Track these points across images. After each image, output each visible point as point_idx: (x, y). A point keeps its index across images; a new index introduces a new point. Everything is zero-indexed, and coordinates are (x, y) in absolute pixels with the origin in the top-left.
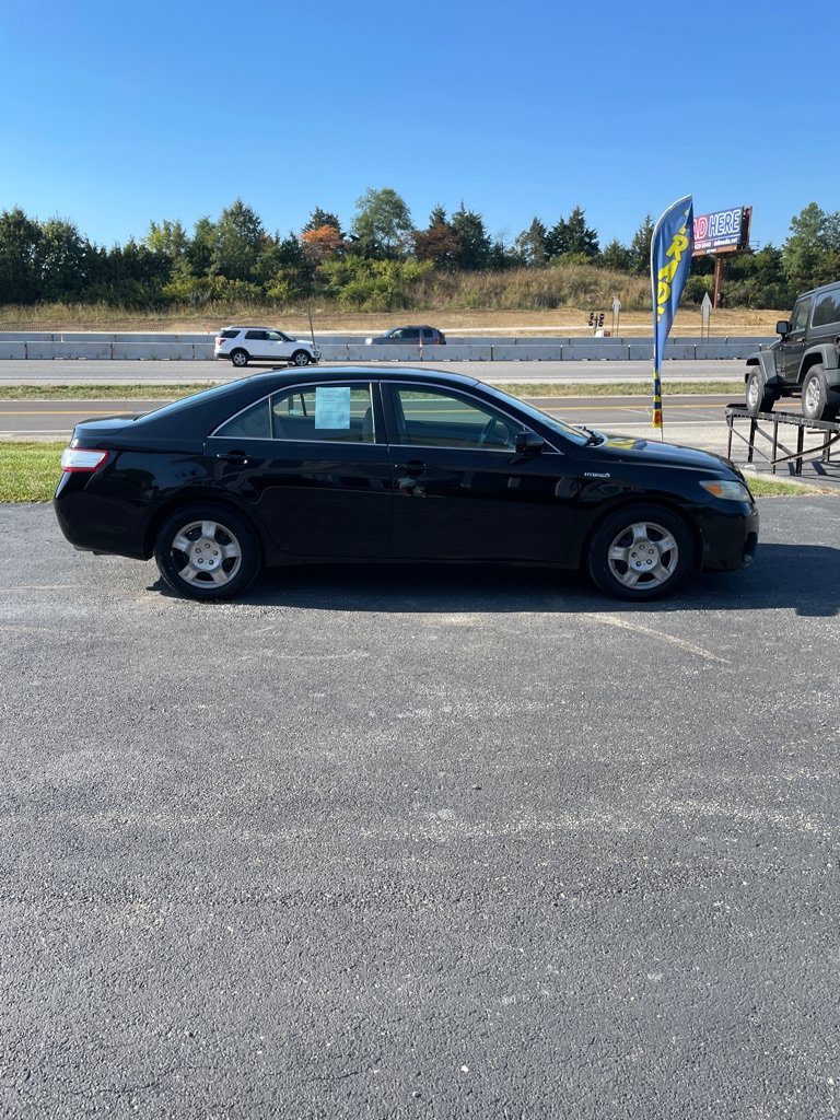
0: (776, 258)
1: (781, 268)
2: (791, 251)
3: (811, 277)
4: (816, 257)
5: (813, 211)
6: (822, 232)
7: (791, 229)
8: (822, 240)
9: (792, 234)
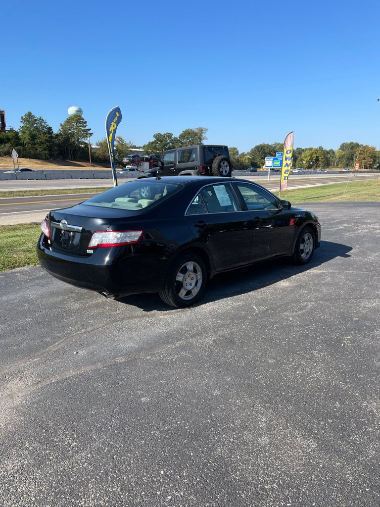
0: (16, 135)
1: (20, 140)
2: (24, 133)
3: (35, 144)
4: (35, 135)
5: (29, 115)
6: (36, 125)
7: (21, 122)
8: (36, 128)
9: (22, 125)
